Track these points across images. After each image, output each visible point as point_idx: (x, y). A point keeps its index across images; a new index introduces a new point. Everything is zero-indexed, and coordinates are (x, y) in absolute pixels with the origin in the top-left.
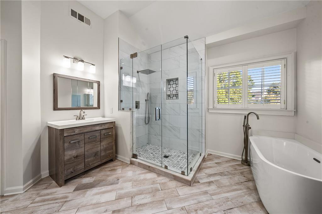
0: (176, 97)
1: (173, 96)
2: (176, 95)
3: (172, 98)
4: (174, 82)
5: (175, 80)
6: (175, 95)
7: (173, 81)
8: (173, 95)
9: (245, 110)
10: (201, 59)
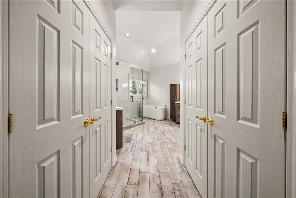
9: (139, 97)
10: (129, 73)
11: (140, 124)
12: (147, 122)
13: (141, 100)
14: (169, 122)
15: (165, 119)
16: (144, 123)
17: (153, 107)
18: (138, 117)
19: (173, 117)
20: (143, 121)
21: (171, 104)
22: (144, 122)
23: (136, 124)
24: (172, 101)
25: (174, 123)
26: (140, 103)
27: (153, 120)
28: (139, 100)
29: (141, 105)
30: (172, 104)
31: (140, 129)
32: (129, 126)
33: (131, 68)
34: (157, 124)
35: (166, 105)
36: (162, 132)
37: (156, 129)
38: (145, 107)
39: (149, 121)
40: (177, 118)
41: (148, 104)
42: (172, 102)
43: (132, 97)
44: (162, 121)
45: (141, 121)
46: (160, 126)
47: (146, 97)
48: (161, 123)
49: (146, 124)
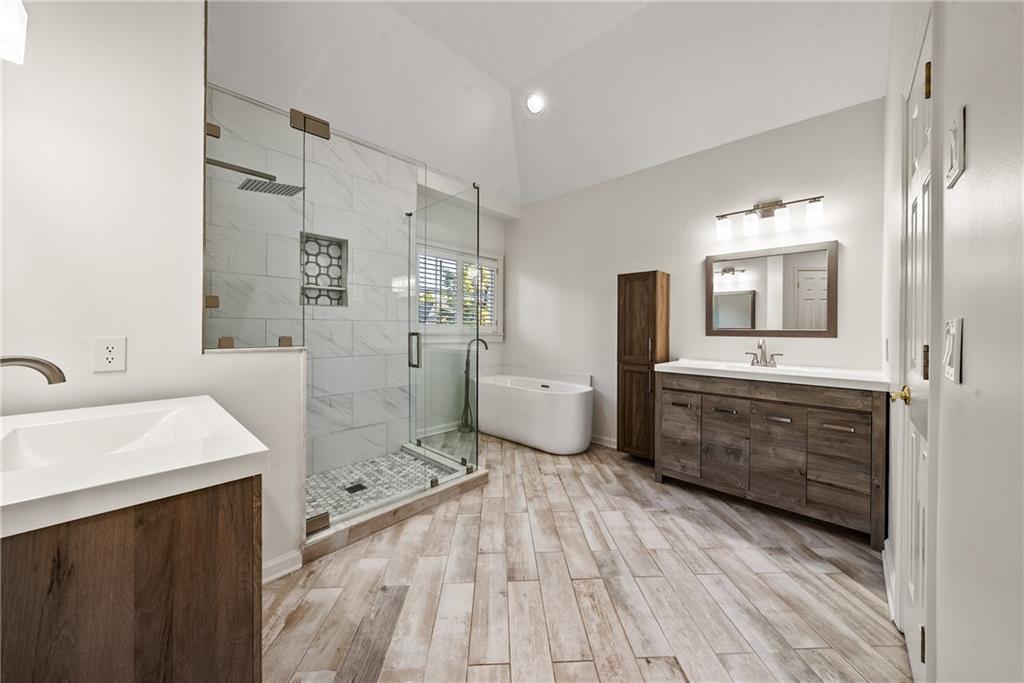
0: (329, 297)
1: (316, 293)
2: (328, 291)
3: (312, 301)
4: (324, 250)
5: (326, 243)
6: (326, 293)
7: (318, 243)
8: (320, 290)
9: (463, 335)
10: (410, 215)
11: (464, 488)
12: (500, 470)
13: (473, 347)
14: (617, 468)
15: (591, 448)
16: (484, 479)
17: (530, 386)
18: (459, 431)
19: (634, 444)
20: (481, 471)
21: (623, 375)
22: (486, 475)
23: (440, 493)
24: (627, 358)
25: (645, 477)
26: (468, 364)
27: (530, 455)
28: (465, 348)
29: (472, 376)
30: (632, 372)
31: (459, 527)
32: (395, 512)
33: (423, 191)
34: (557, 480)
35: (591, 377)
36: (600, 566)
37: (556, 532)
38: (488, 382)
39: (513, 456)
40: (664, 453)
41: (504, 368)
42: (628, 364)
43: (414, 338)
44: (578, 460)
45: (469, 471)
46: (576, 507)
47: (495, 334)
48: (576, 475)
49: (495, 490)
